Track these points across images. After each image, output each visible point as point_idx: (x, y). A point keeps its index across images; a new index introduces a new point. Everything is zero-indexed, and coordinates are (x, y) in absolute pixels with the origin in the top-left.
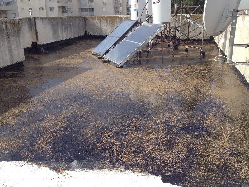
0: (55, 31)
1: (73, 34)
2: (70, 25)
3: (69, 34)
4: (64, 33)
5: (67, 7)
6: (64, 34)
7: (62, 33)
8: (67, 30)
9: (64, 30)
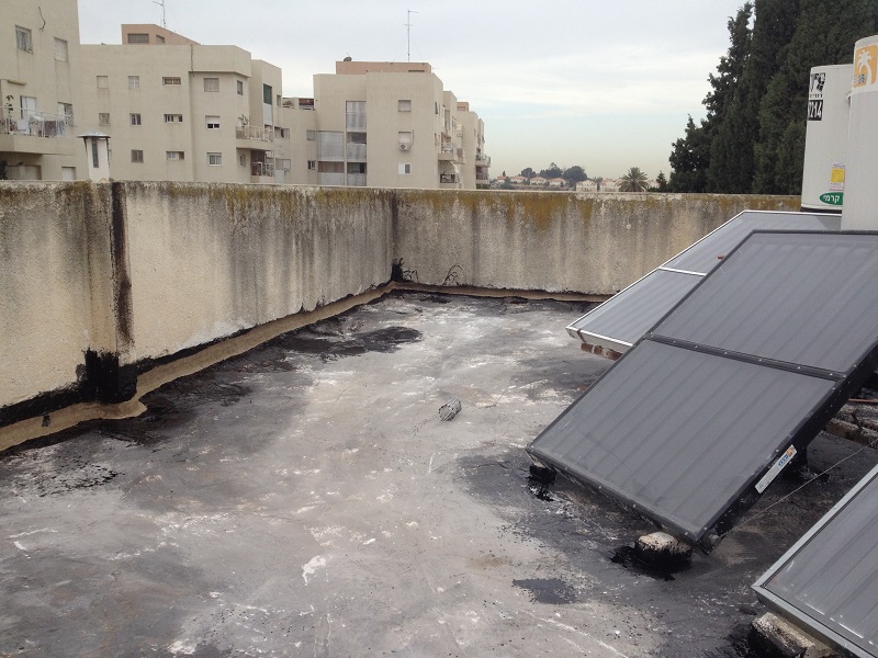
1: (336, 278)
3: (317, 281)
4: (293, 276)
5: (269, 154)
6: (295, 285)
9: (293, 264)
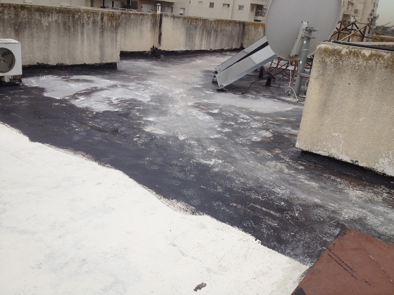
0: (189, 36)
1: (218, 43)
2: (216, 31)
3: (211, 43)
4: (204, 40)
5: (265, 7)
6: (204, 42)
7: (201, 40)
8: (210, 38)
9: (204, 37)
